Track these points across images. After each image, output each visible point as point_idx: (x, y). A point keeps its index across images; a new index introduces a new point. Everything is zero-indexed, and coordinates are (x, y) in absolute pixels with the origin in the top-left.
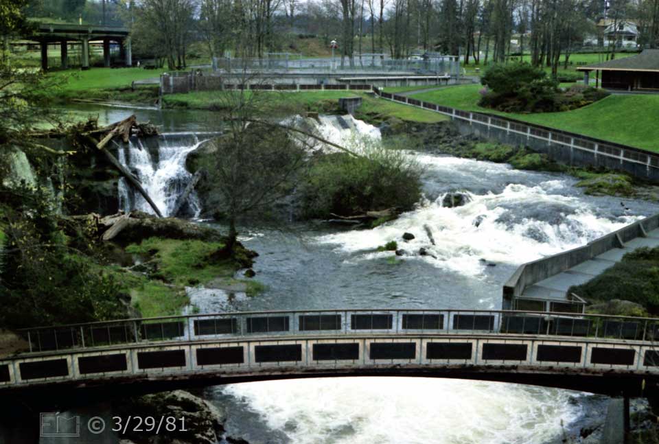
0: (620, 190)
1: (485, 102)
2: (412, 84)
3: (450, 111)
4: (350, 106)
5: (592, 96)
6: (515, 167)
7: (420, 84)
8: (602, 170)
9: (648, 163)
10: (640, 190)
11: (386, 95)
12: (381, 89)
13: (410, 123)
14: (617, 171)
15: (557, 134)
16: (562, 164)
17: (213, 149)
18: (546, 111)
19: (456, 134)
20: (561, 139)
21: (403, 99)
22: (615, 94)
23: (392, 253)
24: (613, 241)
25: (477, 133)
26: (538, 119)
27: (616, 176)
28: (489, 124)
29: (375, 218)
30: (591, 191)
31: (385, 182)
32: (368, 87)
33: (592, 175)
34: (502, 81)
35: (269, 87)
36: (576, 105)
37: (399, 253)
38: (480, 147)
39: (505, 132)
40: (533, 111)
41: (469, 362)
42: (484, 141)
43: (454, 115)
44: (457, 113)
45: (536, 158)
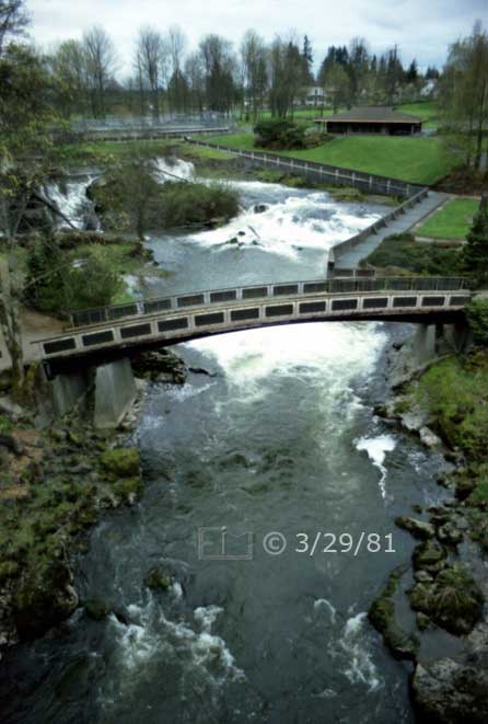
0: (356, 199)
1: (258, 144)
2: (205, 134)
3: (237, 151)
4: (173, 150)
5: (324, 139)
6: (288, 185)
7: (211, 134)
8: (342, 186)
9: (371, 181)
10: (366, 197)
11: (192, 142)
12: (189, 138)
13: (213, 160)
14: (351, 186)
15: (311, 164)
16: (315, 183)
17: (103, 183)
18: (297, 149)
19: (243, 166)
20: (314, 167)
21: (205, 144)
22: (339, 137)
23: (236, 245)
24: (372, 231)
25: (257, 165)
26: (294, 154)
27: (351, 190)
28: (265, 159)
29: (215, 223)
30: (340, 200)
31: (222, 199)
32: (180, 137)
33: (335, 189)
34: (270, 131)
35: (116, 140)
36: (316, 144)
37: (241, 244)
38: (261, 174)
39: (275, 164)
40: (290, 149)
41: (355, 311)
42: (262, 170)
43: (241, 154)
44: (243, 152)
45: (299, 180)
